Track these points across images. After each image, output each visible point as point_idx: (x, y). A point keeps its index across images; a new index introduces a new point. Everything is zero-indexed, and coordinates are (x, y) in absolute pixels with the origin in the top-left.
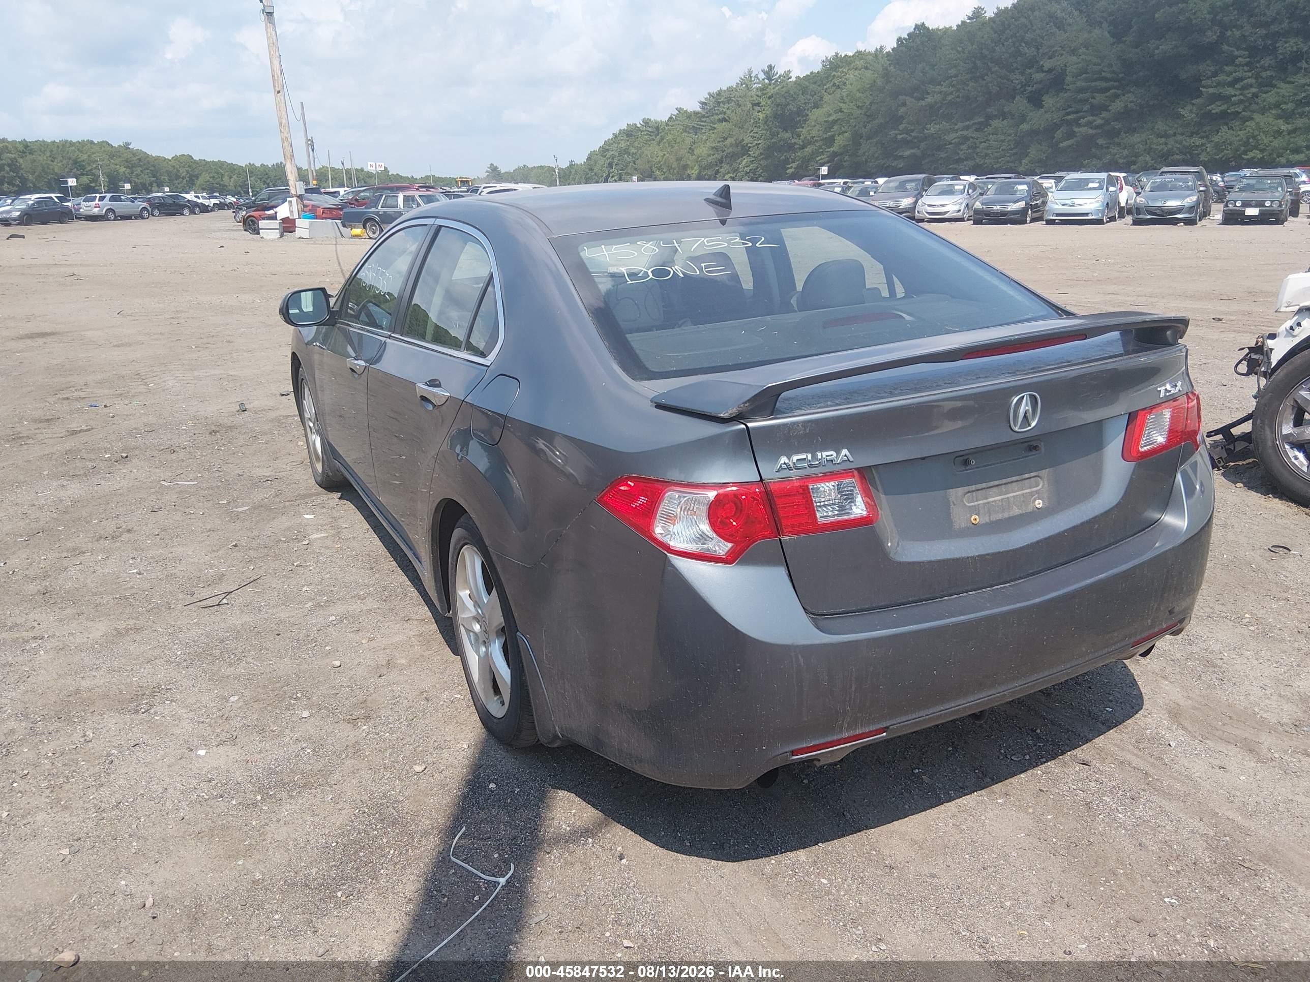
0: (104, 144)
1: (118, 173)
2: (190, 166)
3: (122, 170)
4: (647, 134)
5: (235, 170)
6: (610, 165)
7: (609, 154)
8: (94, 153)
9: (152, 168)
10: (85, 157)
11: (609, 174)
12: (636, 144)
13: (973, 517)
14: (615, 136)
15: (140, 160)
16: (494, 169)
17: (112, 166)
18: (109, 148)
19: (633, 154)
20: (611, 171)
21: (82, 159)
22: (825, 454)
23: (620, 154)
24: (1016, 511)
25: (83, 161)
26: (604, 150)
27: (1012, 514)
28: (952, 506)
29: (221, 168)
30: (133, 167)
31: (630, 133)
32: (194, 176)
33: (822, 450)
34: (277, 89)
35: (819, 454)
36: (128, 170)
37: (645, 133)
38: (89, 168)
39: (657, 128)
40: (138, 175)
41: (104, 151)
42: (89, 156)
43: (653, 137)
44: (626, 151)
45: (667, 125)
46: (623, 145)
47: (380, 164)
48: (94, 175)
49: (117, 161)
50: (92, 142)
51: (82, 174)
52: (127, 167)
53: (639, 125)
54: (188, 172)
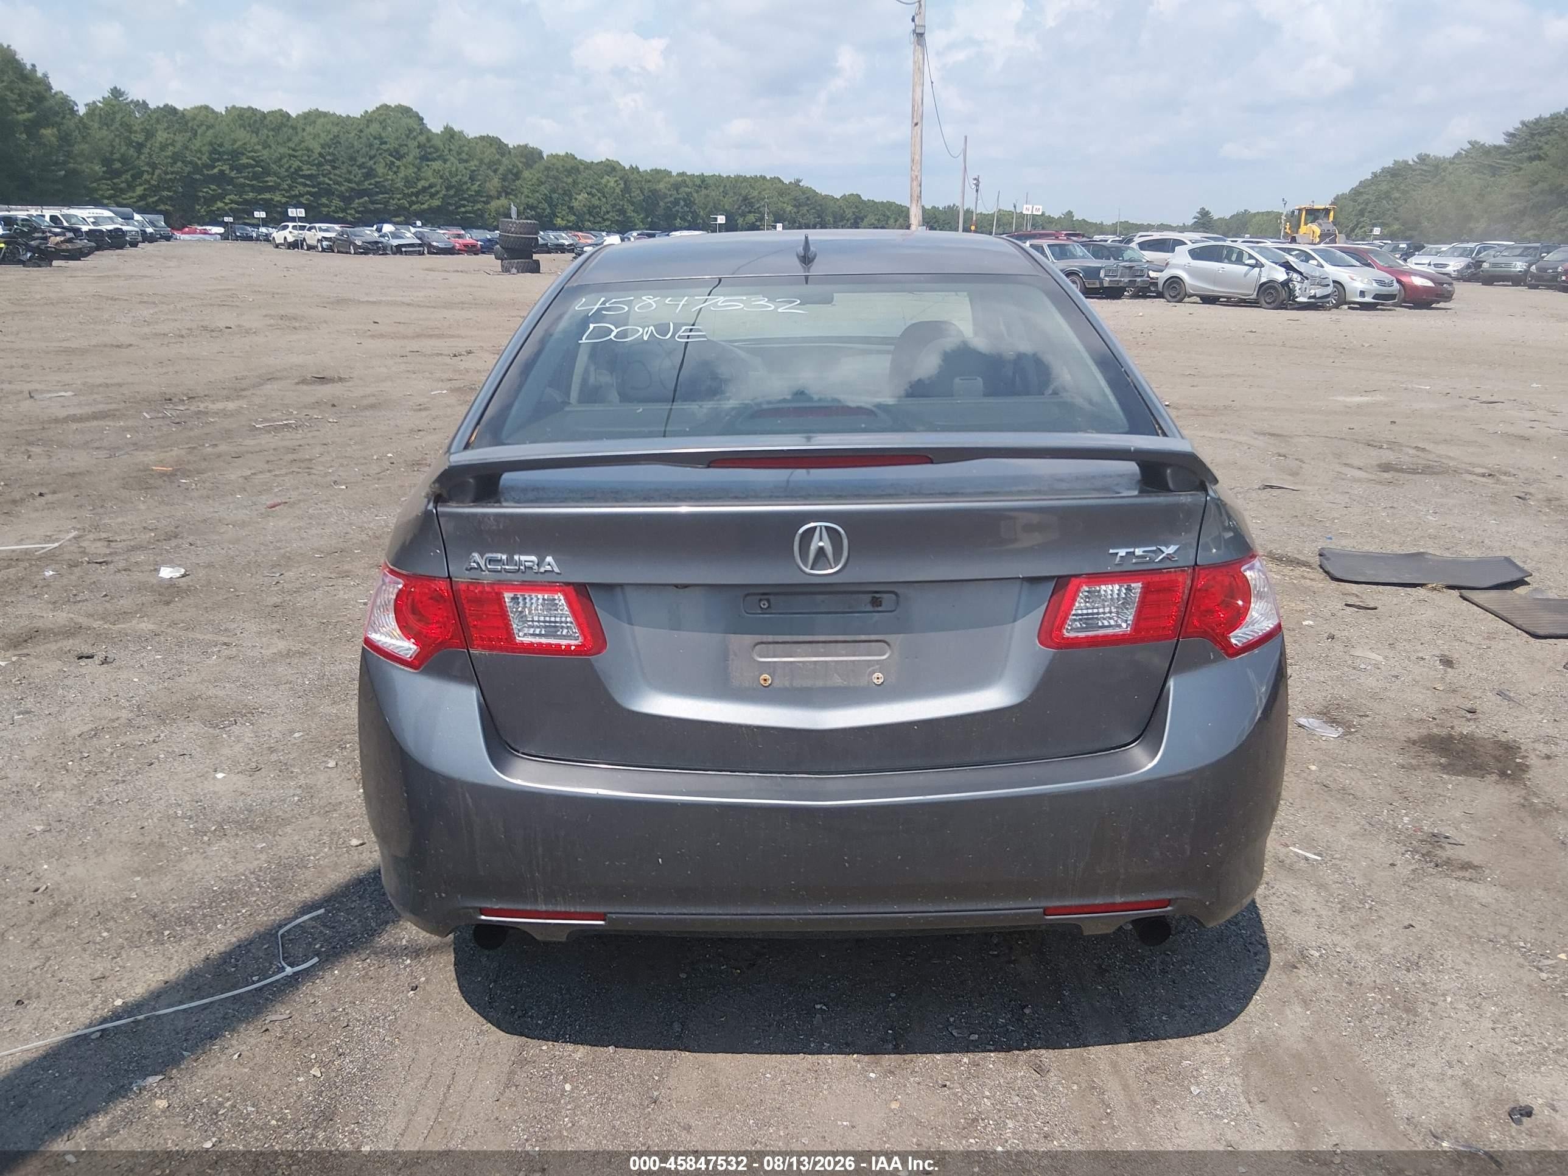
0: (777, 181)
1: (785, 212)
2: (856, 207)
3: (789, 208)
4: (1421, 174)
5: (902, 212)
6: (1362, 213)
7: (1361, 199)
8: (764, 190)
9: (819, 208)
10: (756, 193)
11: (1357, 225)
12: (1402, 187)
13: (763, 677)
14: (1375, 175)
15: (808, 198)
16: (1204, 214)
17: (780, 204)
18: (780, 185)
19: (1396, 199)
20: (1362, 220)
21: (753, 195)
22: (523, 558)
23: (1379, 199)
24: (837, 681)
25: (754, 197)
26: (1356, 193)
27: (829, 683)
28: (732, 657)
29: (888, 209)
30: (800, 205)
31: (1397, 173)
32: (860, 218)
33: (521, 553)
34: (915, 121)
35: (516, 557)
36: (795, 210)
37: (1418, 172)
38: (758, 205)
39: (1437, 167)
40: (803, 215)
41: (775, 188)
42: (760, 193)
43: (1429, 178)
44: (1387, 195)
45: (1451, 163)
46: (1384, 187)
47: (1038, 207)
48: (760, 212)
49: (786, 199)
50: (764, 178)
51: (750, 212)
52: (795, 206)
53: (1411, 162)
54: (854, 213)
